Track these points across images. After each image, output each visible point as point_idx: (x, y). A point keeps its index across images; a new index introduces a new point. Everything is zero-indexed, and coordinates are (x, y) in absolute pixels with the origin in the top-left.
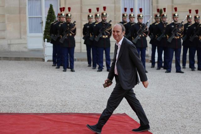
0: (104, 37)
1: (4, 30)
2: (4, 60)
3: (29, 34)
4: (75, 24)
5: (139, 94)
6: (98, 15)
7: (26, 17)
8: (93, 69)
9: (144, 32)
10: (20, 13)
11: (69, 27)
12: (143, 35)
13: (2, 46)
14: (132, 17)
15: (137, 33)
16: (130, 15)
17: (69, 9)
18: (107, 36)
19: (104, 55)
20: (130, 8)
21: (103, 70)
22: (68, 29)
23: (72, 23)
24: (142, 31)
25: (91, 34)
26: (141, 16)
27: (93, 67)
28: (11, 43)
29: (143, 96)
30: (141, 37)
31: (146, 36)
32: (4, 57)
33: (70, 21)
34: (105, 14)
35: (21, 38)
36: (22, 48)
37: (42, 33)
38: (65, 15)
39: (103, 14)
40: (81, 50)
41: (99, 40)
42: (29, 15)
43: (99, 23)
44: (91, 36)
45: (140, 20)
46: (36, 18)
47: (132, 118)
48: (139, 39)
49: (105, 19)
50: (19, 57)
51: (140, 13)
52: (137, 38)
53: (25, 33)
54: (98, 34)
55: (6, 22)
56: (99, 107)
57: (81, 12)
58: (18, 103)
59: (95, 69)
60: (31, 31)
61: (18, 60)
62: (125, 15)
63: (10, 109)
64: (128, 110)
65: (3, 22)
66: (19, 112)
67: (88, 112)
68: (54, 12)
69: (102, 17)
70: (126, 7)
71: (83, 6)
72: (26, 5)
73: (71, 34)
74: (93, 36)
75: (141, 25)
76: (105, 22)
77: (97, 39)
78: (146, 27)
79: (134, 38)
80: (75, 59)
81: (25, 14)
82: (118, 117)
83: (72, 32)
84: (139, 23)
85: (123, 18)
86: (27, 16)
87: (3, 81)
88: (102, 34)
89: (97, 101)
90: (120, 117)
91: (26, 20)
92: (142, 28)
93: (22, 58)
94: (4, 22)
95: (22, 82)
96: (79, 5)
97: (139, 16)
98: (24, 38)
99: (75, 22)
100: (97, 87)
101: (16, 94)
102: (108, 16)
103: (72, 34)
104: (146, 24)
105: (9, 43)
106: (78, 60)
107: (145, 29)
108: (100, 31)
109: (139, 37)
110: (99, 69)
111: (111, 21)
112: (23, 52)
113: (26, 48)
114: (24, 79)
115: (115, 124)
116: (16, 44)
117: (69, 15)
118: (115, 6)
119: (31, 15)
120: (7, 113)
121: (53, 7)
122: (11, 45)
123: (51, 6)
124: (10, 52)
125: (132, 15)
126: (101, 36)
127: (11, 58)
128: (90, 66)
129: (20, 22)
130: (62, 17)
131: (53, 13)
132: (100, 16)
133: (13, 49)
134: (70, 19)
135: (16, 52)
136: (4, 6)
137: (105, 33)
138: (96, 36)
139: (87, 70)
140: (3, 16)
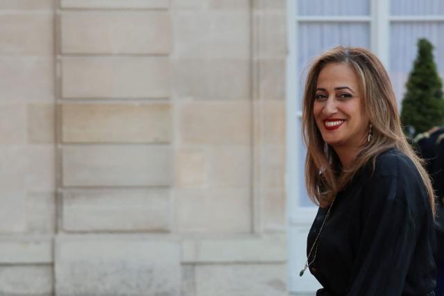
1: (163, 187)
3: (297, 211)
7: (283, 115)
10: (252, 91)
13: (150, 271)
28: (202, 258)
35: (252, 232)
55: (178, 143)
65: (158, 143)
68: (440, 85)
72: (287, 52)
81: (282, 96)
91: (283, 132)
98: (270, 232)
105: (189, 257)
113: (279, 285)
121: (435, 53)
122: (198, 269)
123: (425, 50)
129: (252, 144)
131: (433, 90)
136: (166, 55)
140: (162, 106)
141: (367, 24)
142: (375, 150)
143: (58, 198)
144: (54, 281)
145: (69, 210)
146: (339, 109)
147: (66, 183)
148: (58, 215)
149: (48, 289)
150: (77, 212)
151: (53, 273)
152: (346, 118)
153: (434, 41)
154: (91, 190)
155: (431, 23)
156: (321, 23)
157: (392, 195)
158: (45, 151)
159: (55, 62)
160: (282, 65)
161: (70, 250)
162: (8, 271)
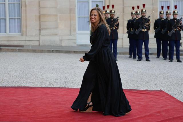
0: (143, 30)
1: (56, 28)
2: (56, 53)
3: (78, 32)
4: (118, 19)
5: (173, 77)
6: (138, 12)
7: (75, 17)
8: (133, 59)
9: (179, 27)
10: (70, 13)
11: (113, 22)
12: (178, 29)
13: (55, 41)
14: (168, 14)
15: (172, 27)
16: (167, 12)
17: (113, 6)
18: (146, 30)
19: (143, 46)
20: (167, 6)
21: (142, 60)
22: (111, 23)
23: (115, 19)
24: (177, 26)
25: (131, 29)
26: (176, 12)
27: (133, 57)
28: (63, 39)
29: (177, 78)
30: (175, 31)
31: (180, 30)
32: (56, 51)
33: (114, 17)
34: (144, 10)
35: (70, 35)
36: (71, 44)
37: (89, 30)
38: (109, 12)
39: (142, 11)
40: (123, 46)
41: (139, 34)
42: (78, 15)
43: (139, 19)
44: (132, 30)
45: (175, 16)
46: (84, 18)
47: (167, 94)
48: (173, 33)
49: (144, 15)
50: (69, 50)
51: (175, 10)
52: (172, 31)
53: (75, 30)
54: (138, 28)
55: (59, 21)
56: (138, 85)
57: (123, 12)
58: (68, 81)
59: (135, 59)
60: (80, 29)
61: (68, 53)
62: (162, 12)
63: (62, 85)
64: (164, 88)
66: (69, 87)
67: (129, 89)
69: (142, 13)
70: (163, 6)
71: (125, 7)
72: (75, 6)
73: (114, 28)
74: (134, 30)
75: (176, 20)
76: (144, 18)
77: (137, 32)
78: (180, 22)
79: (169, 32)
80: (118, 53)
81: (75, 13)
82: (155, 92)
83: (115, 26)
84: (174, 19)
85: (160, 15)
86: (77, 16)
87: (56, 66)
88: (141, 28)
89: (137, 81)
90: (157, 92)
91: (75, 19)
92: (176, 23)
93: (71, 51)
94: (56, 21)
95: (72, 67)
96: (122, 6)
97: (174, 12)
98: (73, 35)
99: (118, 17)
100: (137, 72)
101: (66, 75)
102: (147, 12)
103: (116, 28)
104: (180, 20)
105: (61, 39)
106: (120, 54)
107: (179, 24)
108: (140, 25)
109: (174, 30)
110: (139, 59)
111: (149, 17)
112: (72, 47)
113: (75, 43)
114: (73, 65)
115: (152, 97)
116: (66, 40)
117: (113, 11)
118: (153, 7)
119: (80, 15)
120: (59, 88)
121: (99, 6)
122: (62, 41)
124: (61, 46)
125: (169, 12)
126: (141, 30)
127: (62, 51)
128: (130, 57)
129: (70, 21)
130: (107, 14)
132: (140, 13)
133: (64, 44)
134: (113, 15)
135: (66, 46)
136: (57, 7)
137: (144, 27)
138: (137, 30)
139: (128, 60)
140: (56, 15)
141: (88, 2)
142: (101, 24)
143: (40, 30)
144: (39, 43)
145: (42, 32)
146: (94, 17)
147: (41, 27)
148: (40, 32)
149: (39, 44)
150: (43, 32)
151: (39, 42)
152: (95, 19)
153: (99, 4)
154: (45, 29)
155: (98, 2)
156: (81, 2)
157: (102, 31)
158: (38, 22)
159: (39, 9)
160: (75, 9)
161: (42, 38)
162: (32, 41)
